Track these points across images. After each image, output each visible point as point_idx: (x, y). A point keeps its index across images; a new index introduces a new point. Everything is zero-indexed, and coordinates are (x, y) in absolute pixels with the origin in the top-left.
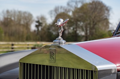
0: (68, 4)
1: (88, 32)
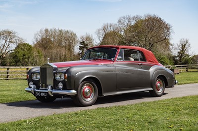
0: (119, 21)
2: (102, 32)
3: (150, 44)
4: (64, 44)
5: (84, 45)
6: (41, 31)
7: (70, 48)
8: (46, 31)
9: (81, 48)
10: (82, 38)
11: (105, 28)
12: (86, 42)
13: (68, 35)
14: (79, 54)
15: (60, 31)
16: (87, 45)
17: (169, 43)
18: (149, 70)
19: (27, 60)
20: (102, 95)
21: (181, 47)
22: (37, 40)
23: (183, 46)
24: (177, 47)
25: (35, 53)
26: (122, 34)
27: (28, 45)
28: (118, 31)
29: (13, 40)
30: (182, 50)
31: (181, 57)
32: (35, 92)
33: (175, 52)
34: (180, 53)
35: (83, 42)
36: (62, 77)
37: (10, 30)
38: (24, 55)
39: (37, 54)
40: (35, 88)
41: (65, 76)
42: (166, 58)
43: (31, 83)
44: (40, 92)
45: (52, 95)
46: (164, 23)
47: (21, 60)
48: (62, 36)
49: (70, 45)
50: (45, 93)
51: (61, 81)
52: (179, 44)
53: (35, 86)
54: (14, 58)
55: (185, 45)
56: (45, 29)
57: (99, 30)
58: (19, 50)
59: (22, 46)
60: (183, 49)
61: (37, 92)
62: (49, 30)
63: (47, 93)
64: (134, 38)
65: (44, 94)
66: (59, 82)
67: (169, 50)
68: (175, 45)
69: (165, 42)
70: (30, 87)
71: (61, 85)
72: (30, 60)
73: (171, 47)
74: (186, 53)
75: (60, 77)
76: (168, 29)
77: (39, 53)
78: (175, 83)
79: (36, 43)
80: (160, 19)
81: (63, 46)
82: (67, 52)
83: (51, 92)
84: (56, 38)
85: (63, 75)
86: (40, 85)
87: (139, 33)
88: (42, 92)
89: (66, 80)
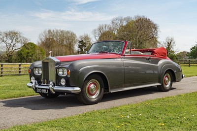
0: (113, 22)
2: (98, 32)
4: (65, 43)
5: (82, 44)
6: (45, 32)
7: (70, 47)
8: (49, 31)
9: (80, 47)
10: (81, 37)
11: (100, 29)
12: (84, 41)
13: (69, 35)
14: (78, 52)
15: (62, 32)
16: (85, 43)
17: (157, 41)
18: (157, 64)
19: (30, 57)
20: (108, 91)
21: (167, 44)
22: (41, 40)
23: (169, 44)
24: (164, 45)
25: (38, 52)
26: (116, 33)
27: (32, 44)
28: (112, 31)
29: (19, 40)
32: (36, 88)
35: (82, 41)
36: (65, 73)
37: (16, 31)
38: (28, 53)
40: (37, 83)
41: (68, 71)
43: (33, 78)
44: (42, 89)
45: (54, 92)
46: (152, 24)
47: (25, 57)
48: (63, 36)
49: (70, 44)
50: (46, 89)
51: (64, 77)
52: (165, 42)
53: (36, 81)
54: (19, 55)
55: (171, 42)
57: (95, 30)
58: (23, 49)
59: (28, 46)
60: (169, 46)
61: (38, 88)
62: (52, 31)
63: (49, 90)
64: (125, 37)
65: (45, 91)
66: (62, 77)
68: (162, 43)
69: (154, 40)
70: (32, 83)
71: (63, 82)
72: (34, 57)
73: (158, 44)
74: (171, 49)
75: (63, 72)
76: (156, 28)
77: (41, 51)
78: (183, 77)
79: (40, 42)
80: (149, 20)
81: (65, 45)
82: (67, 50)
83: (53, 89)
84: (58, 38)
85: (65, 70)
86: (42, 80)
87: (130, 32)
88: (43, 89)
89: (69, 76)
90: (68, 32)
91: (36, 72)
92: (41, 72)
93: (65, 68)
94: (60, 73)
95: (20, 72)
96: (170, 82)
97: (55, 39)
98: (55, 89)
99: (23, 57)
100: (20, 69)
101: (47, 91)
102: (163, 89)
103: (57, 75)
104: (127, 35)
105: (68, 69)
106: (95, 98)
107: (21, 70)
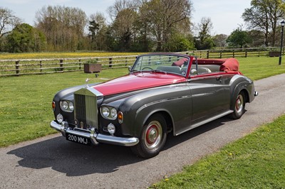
1: (161, 36)
2: (114, 10)
3: (168, 23)
4: (71, 24)
5: (94, 26)
6: (43, 9)
7: (78, 29)
8: (50, 8)
9: (91, 29)
10: (92, 17)
11: (117, 6)
12: (96, 22)
13: (76, 14)
14: (89, 36)
15: (66, 9)
16: (98, 25)
17: (189, 22)
18: (229, 83)
19: (25, 44)
21: (202, 26)
22: (39, 20)
23: (205, 26)
24: (198, 27)
25: (35, 36)
26: (137, 12)
27: (26, 26)
28: (133, 9)
29: (9, 20)
30: (204, 31)
31: (202, 38)
32: (67, 134)
33: (196, 33)
34: (201, 33)
35: (94, 22)
36: (113, 114)
37: (4, 8)
38: (22, 38)
39: (38, 37)
41: (119, 114)
42: (186, 40)
43: (60, 116)
44: (77, 136)
45: (96, 143)
47: (19, 44)
48: (69, 15)
49: (78, 26)
50: (85, 138)
51: (112, 121)
52: (200, 23)
53: (67, 123)
54: (10, 41)
55: (207, 24)
56: (47, 6)
57: (111, 8)
58: (16, 32)
59: (21, 28)
60: (204, 29)
61: (71, 134)
62: (53, 8)
63: (89, 139)
64: (149, 17)
65: (83, 140)
66: (109, 121)
67: (189, 30)
68: (196, 25)
70: (58, 123)
72: (30, 44)
73: (191, 27)
74: (208, 33)
75: (110, 112)
76: (188, 6)
77: (40, 35)
78: (255, 95)
79: (38, 23)
81: (71, 27)
82: (75, 34)
83: (95, 138)
84: (62, 17)
85: (114, 110)
86: (76, 122)
87: (155, 10)
88: (80, 136)
89: (120, 121)
90: (75, 10)
91: (64, 107)
92: (72, 107)
93: (113, 107)
94: (105, 113)
95: (17, 72)
96: (242, 106)
97: (57, 19)
98: (98, 138)
99: (16, 44)
100: (17, 67)
101: (85, 141)
102: (234, 117)
103: (100, 116)
104: (153, 14)
105: (118, 110)
106: (156, 147)
107: (19, 69)
